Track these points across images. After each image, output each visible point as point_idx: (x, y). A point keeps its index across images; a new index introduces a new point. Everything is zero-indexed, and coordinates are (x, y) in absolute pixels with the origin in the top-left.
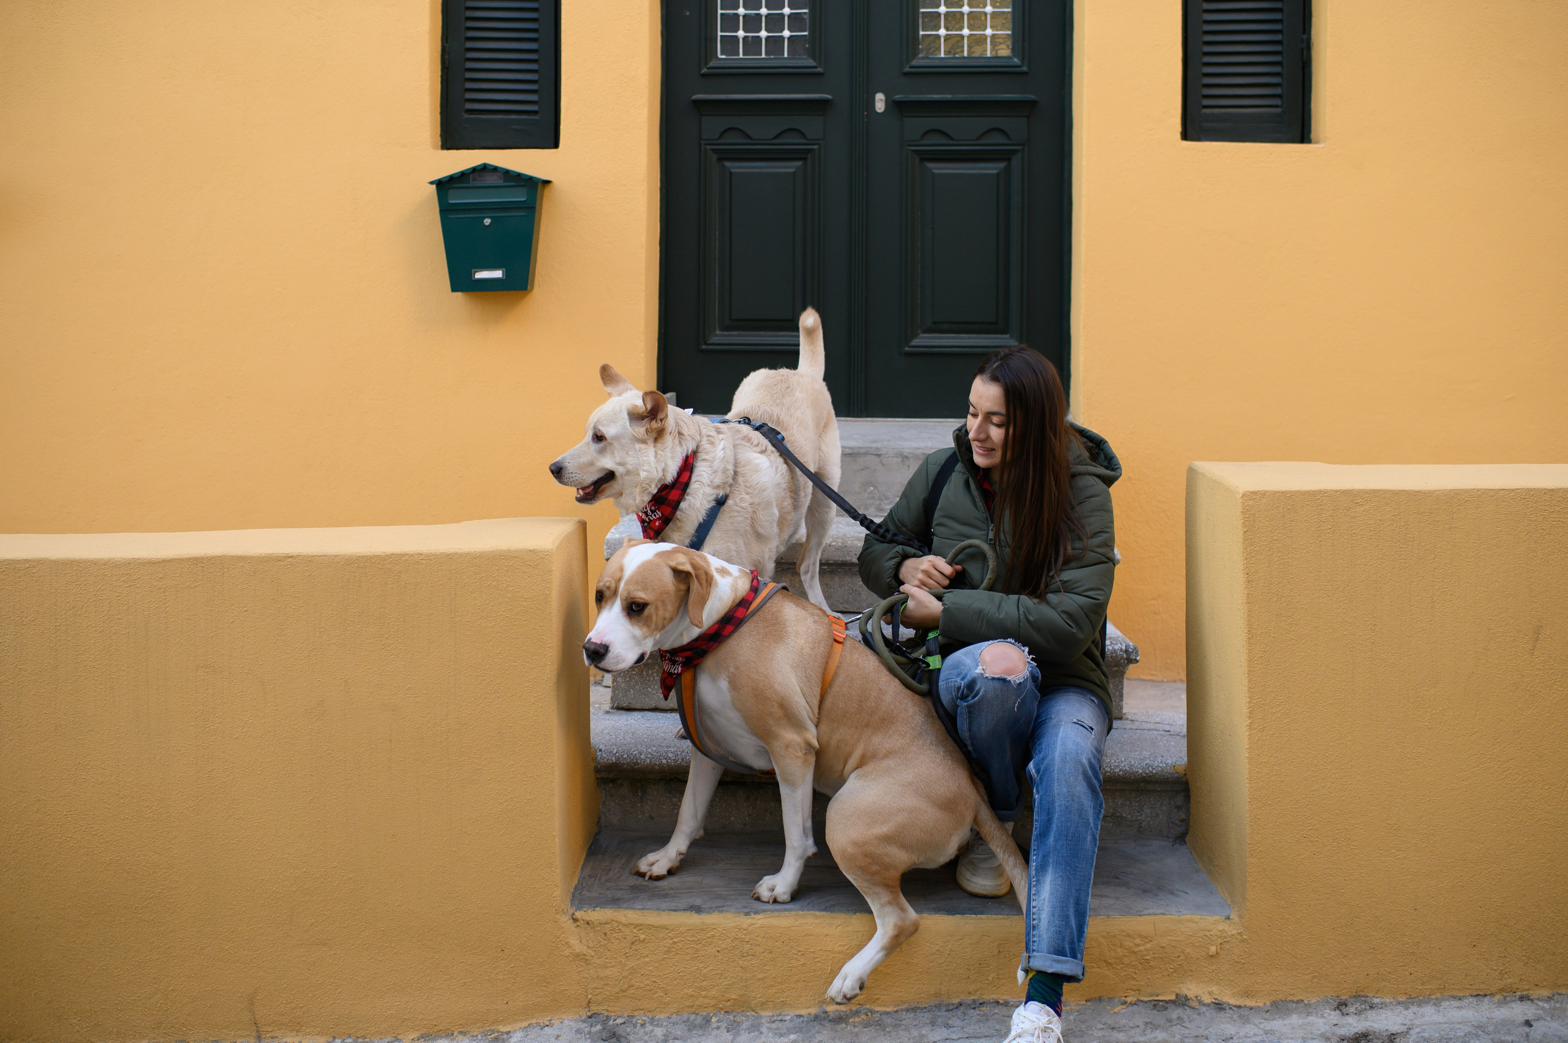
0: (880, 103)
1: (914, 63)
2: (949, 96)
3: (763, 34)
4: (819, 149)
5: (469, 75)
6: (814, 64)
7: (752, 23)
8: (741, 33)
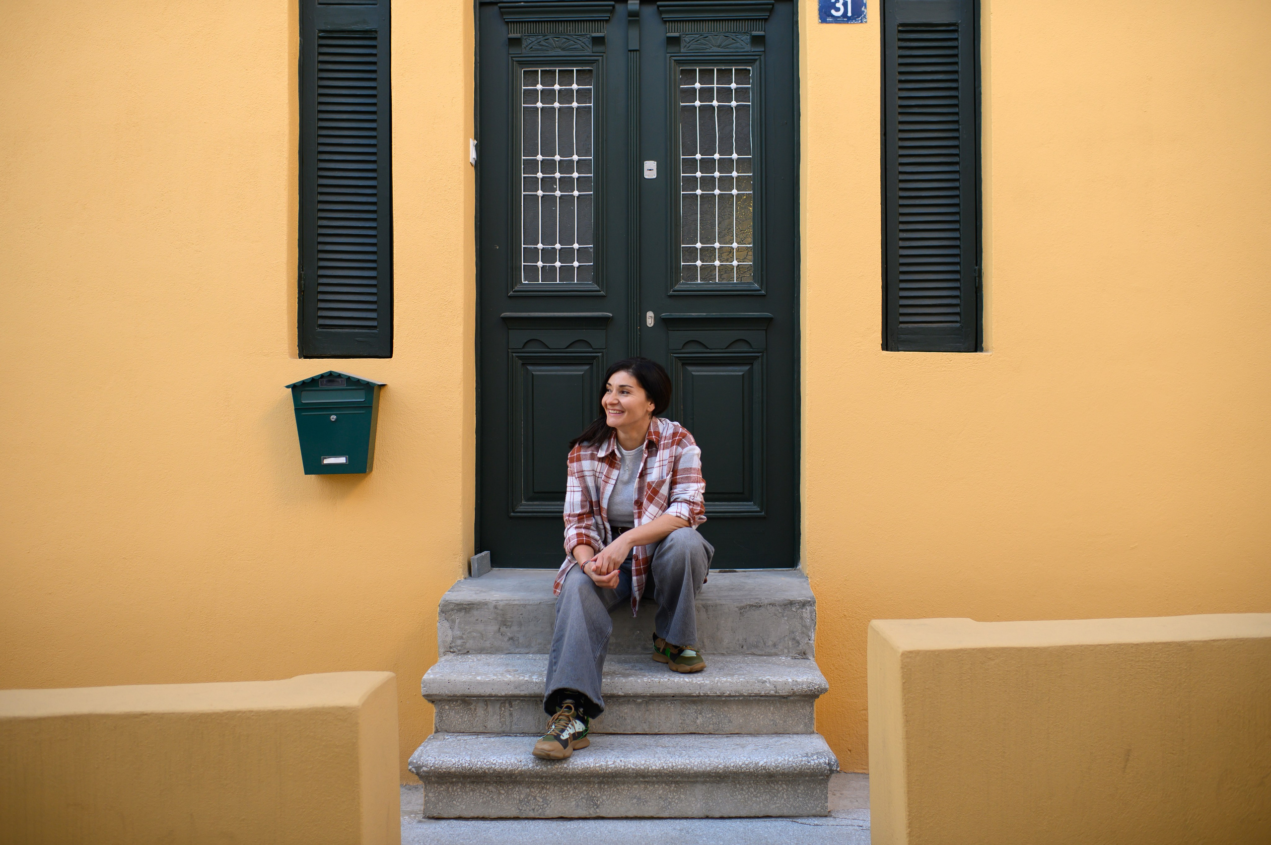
0: (650, 319)
1: (677, 287)
2: (705, 314)
3: (558, 264)
4: (603, 356)
5: (321, 297)
6: (598, 288)
7: (549, 255)
8: (540, 264)
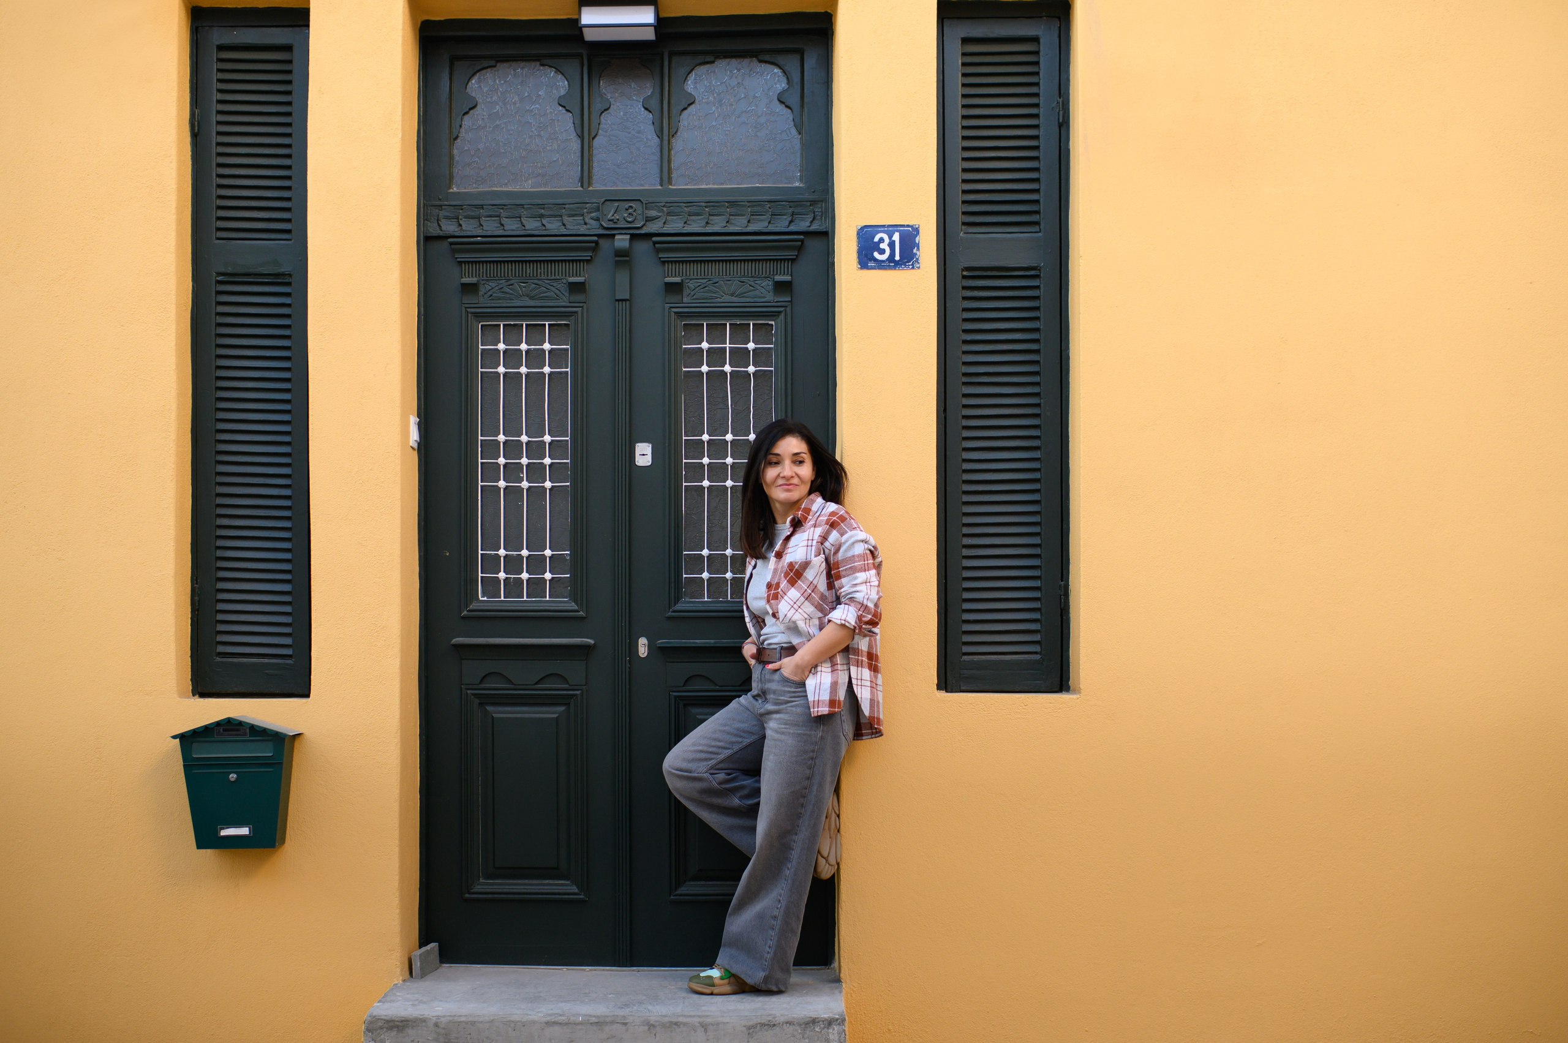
0: (643, 648)
1: (678, 607)
2: (712, 641)
3: (525, 576)
4: (582, 694)
5: (220, 617)
6: (576, 608)
7: (514, 565)
8: (502, 575)
